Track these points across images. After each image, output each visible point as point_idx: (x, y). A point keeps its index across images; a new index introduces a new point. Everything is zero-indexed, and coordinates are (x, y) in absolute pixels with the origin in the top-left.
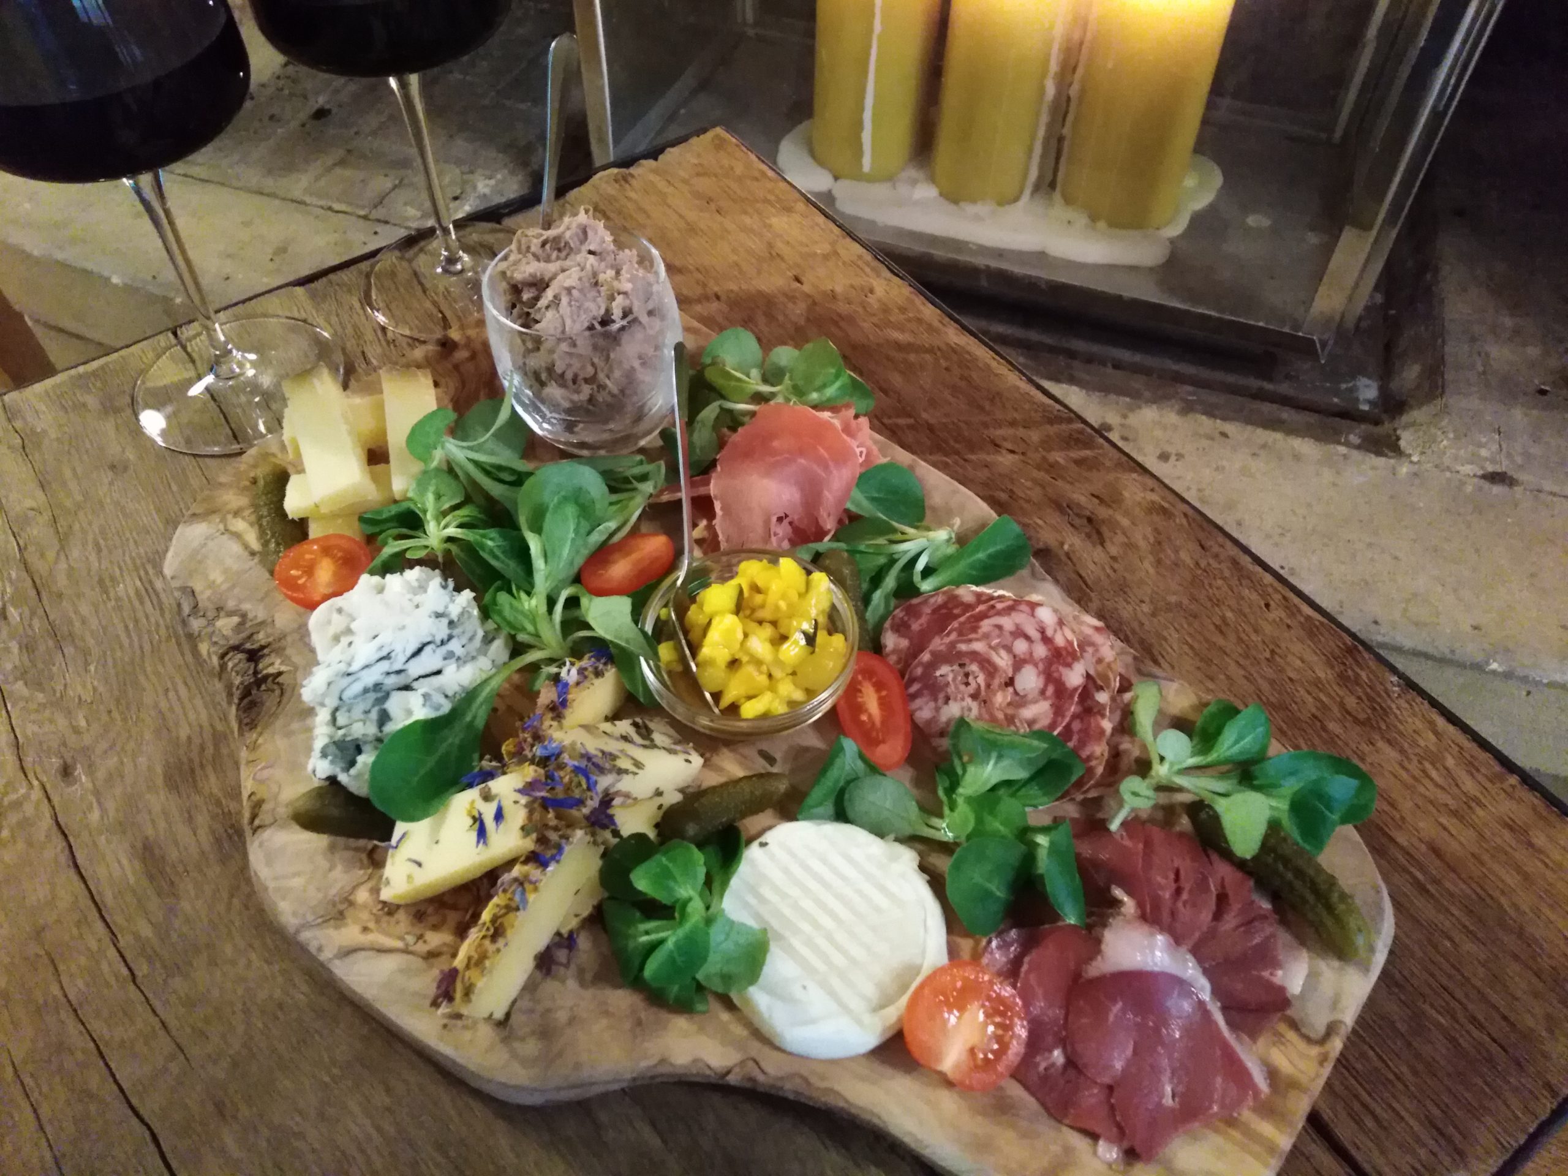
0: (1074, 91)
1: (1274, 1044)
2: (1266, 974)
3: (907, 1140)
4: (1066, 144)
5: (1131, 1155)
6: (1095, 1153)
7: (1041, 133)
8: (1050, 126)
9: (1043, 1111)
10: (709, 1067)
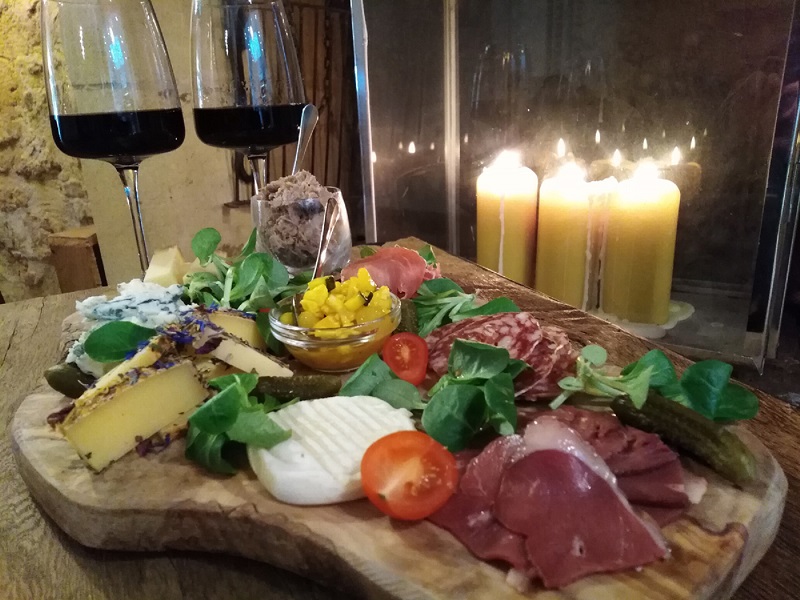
0: (601, 255)
1: (678, 532)
2: (670, 486)
3: (348, 559)
4: (602, 284)
5: (536, 584)
6: (505, 580)
7: (587, 277)
8: (592, 275)
9: (466, 551)
10: (220, 506)
